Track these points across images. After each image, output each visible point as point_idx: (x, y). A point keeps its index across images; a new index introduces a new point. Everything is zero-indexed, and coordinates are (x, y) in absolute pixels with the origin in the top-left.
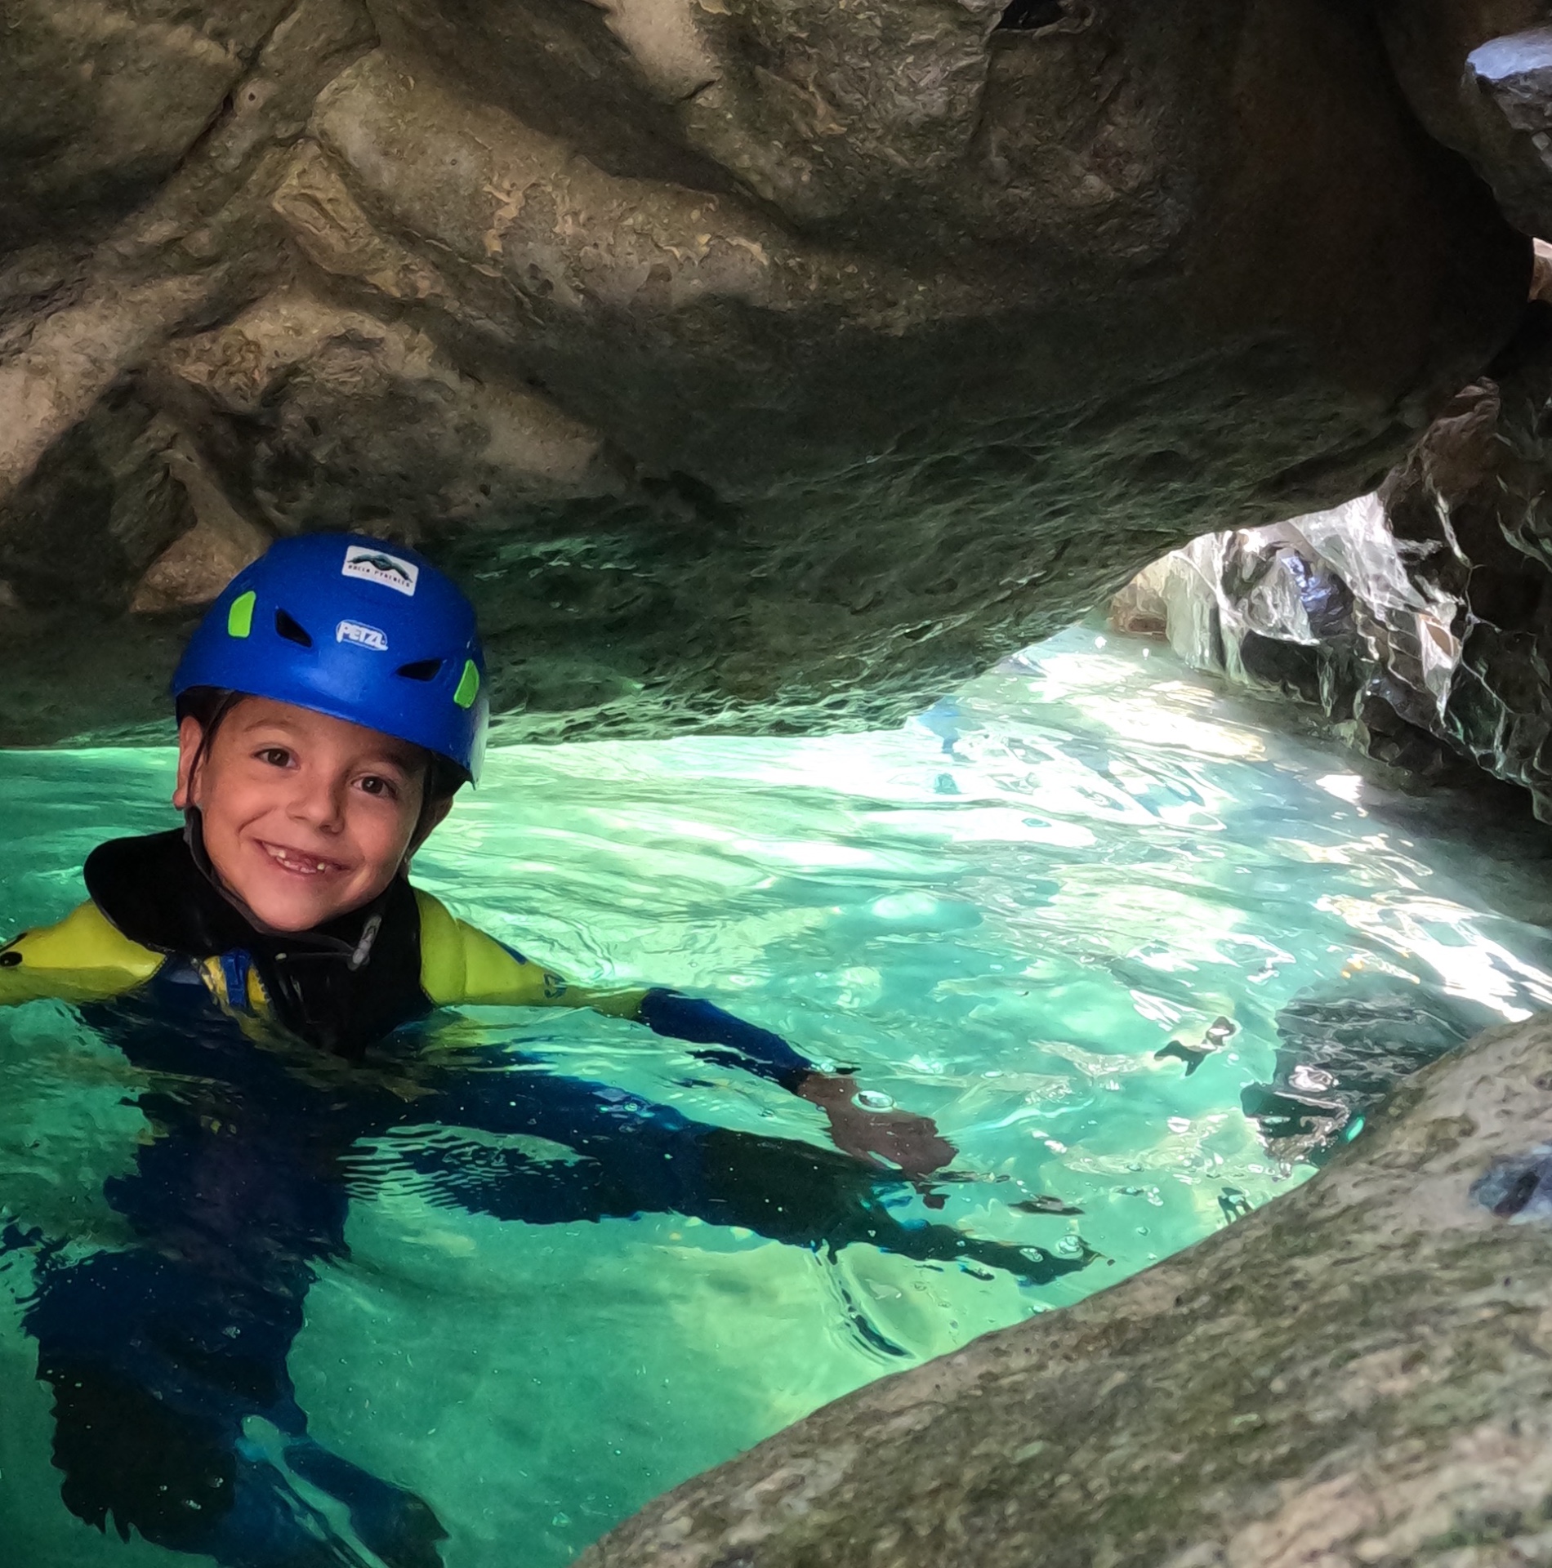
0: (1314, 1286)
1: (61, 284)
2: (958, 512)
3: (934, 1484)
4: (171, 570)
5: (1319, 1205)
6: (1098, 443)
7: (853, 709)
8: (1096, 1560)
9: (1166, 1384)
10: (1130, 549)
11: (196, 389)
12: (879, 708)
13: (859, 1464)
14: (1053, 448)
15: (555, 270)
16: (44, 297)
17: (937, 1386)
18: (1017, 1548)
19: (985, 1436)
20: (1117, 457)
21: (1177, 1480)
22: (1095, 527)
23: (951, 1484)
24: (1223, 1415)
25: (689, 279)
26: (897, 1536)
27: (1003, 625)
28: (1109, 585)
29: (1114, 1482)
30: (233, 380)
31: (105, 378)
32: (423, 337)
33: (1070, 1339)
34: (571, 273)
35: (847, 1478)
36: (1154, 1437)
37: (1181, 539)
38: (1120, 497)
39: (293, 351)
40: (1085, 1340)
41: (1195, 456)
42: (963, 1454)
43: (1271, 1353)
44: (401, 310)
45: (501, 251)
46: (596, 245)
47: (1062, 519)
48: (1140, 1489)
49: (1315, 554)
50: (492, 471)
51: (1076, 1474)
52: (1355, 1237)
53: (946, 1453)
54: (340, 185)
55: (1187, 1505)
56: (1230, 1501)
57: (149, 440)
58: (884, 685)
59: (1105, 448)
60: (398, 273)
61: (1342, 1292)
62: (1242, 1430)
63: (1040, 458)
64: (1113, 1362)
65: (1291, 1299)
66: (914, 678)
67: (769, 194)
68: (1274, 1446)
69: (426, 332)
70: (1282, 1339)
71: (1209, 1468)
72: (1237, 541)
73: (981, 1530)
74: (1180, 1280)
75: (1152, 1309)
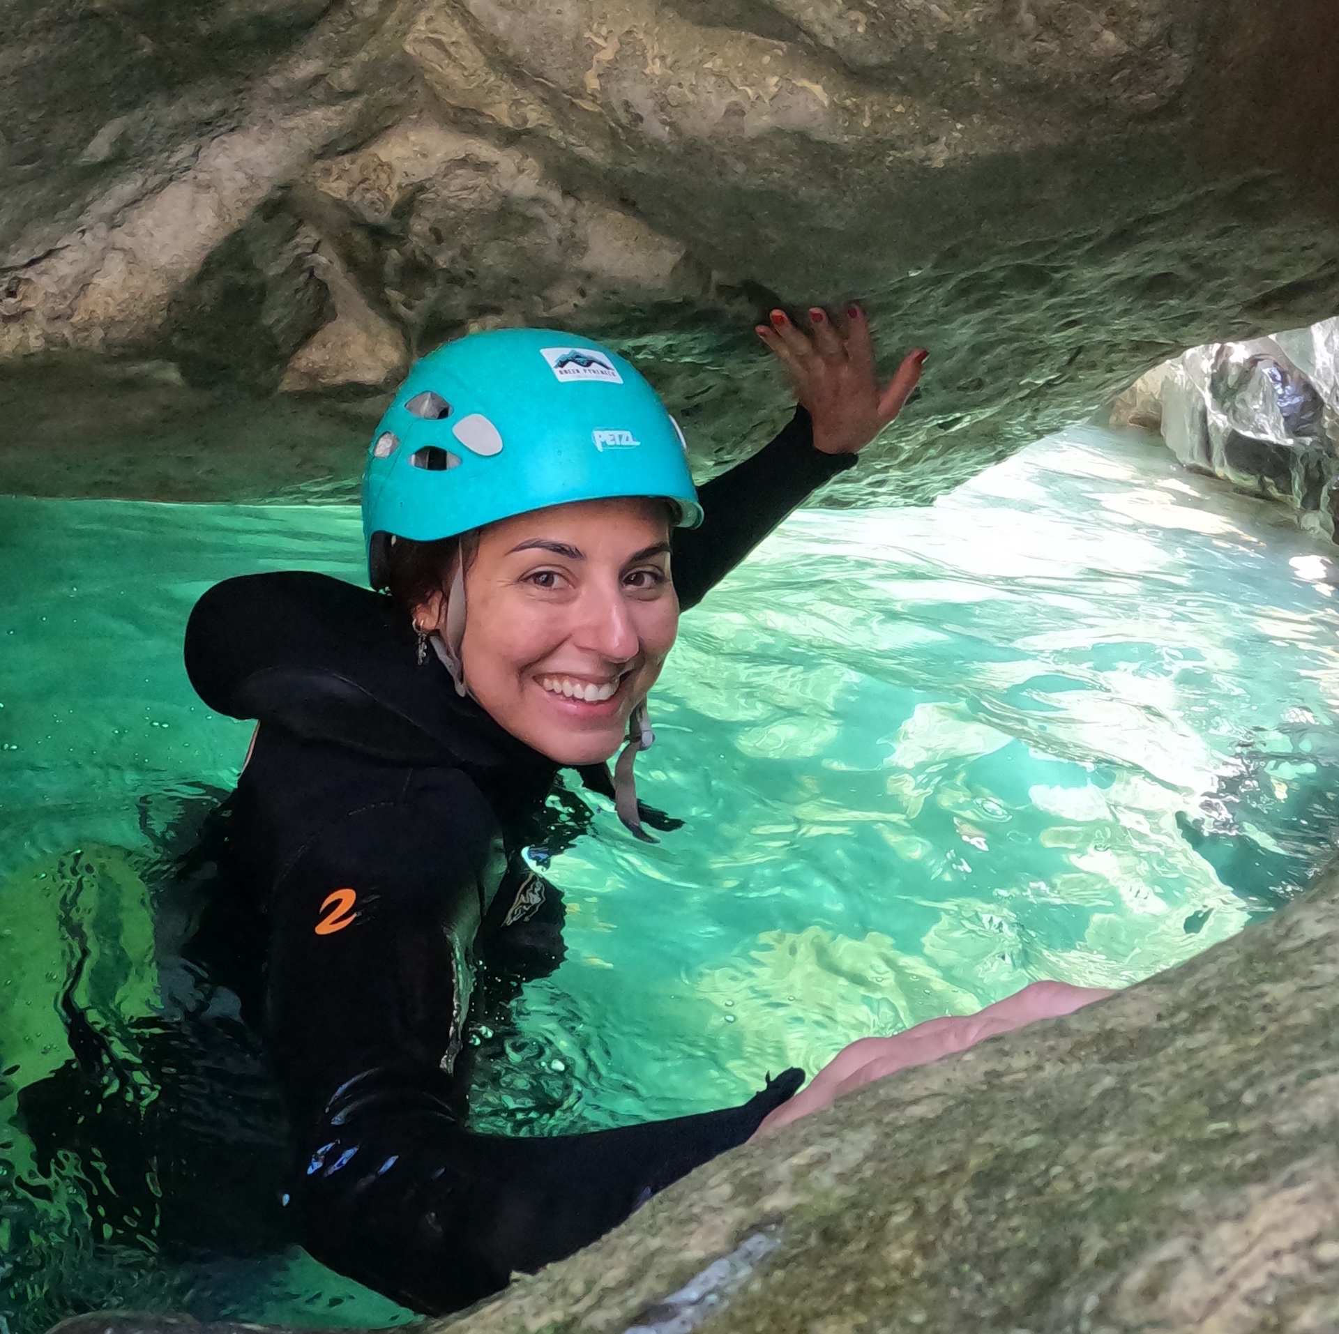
0: (1280, 1009)
1: (223, 113)
2: (985, 320)
3: (944, 1168)
4: (312, 356)
5: (1287, 936)
6: (1109, 264)
7: (892, 488)
8: (1084, 1245)
9: (1147, 1090)
10: (1134, 356)
11: (338, 203)
12: (913, 488)
13: (879, 1146)
14: (1070, 268)
15: (645, 106)
16: (208, 124)
17: (948, 1080)
18: (1015, 1230)
19: (987, 1128)
20: (1124, 277)
21: (1157, 1177)
22: (1102, 337)
23: (959, 1167)
24: (1198, 1123)
25: (760, 115)
26: (909, 1212)
27: (1022, 419)
28: (1113, 387)
29: (1103, 1176)
30: (368, 196)
31: (261, 194)
32: (531, 162)
33: (1065, 1044)
34: (657, 108)
35: (868, 1158)
36: (1137, 1137)
37: (1176, 349)
38: (1126, 312)
39: (419, 172)
40: (1079, 1045)
41: (1192, 276)
42: (970, 1141)
43: (1242, 1068)
44: (512, 138)
45: (599, 88)
46: (680, 85)
47: (1076, 329)
48: (1124, 1184)
49: (1291, 366)
50: (589, 276)
51: (1069, 1166)
52: (1317, 967)
53: (953, 1140)
54: (461, 30)
55: (1166, 1201)
56: (1203, 1200)
57: (297, 246)
58: (917, 467)
59: (1111, 270)
60: (510, 107)
61: (1306, 1016)
62: (1217, 1136)
63: (1058, 276)
64: (1101, 1066)
65: (1260, 1019)
66: (944, 463)
67: (830, 43)
68: (1243, 1153)
69: (534, 157)
70: (1251, 1056)
71: (1186, 1168)
72: (1224, 353)
73: (982, 1212)
74: (1161, 997)
75: (1137, 1022)
